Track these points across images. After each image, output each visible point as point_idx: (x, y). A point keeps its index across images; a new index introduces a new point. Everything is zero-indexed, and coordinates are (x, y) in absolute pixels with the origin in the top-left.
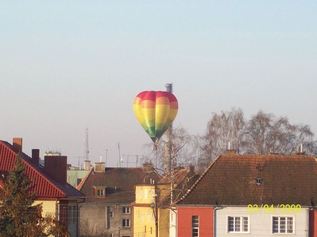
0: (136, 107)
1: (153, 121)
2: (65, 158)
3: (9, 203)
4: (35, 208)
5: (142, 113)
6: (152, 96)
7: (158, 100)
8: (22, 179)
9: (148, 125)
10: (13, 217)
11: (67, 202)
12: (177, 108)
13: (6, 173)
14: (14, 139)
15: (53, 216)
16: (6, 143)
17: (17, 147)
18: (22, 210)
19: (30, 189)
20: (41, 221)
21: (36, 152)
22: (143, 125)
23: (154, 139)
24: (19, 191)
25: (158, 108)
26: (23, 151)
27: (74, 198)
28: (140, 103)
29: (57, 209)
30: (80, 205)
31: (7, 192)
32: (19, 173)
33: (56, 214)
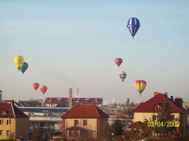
0: (135, 85)
1: (140, 88)
2: (182, 99)
3: (163, 114)
4: (172, 115)
5: (137, 86)
6: (139, 82)
7: (141, 83)
8: (168, 106)
9: (139, 89)
10: (165, 118)
11: (183, 114)
12: (146, 85)
13: (162, 104)
14: (165, 93)
15: (178, 118)
16: (162, 94)
17: (166, 95)
18: (168, 116)
19: (170, 109)
20: (174, 120)
21: (172, 97)
22: (137, 89)
23: (140, 93)
24: (167, 110)
25: (141, 85)
26: (168, 97)
27: (185, 112)
28: (136, 84)
29: (179, 116)
30: (187, 115)
31: (163, 110)
32: (167, 104)
33: (179, 118)
